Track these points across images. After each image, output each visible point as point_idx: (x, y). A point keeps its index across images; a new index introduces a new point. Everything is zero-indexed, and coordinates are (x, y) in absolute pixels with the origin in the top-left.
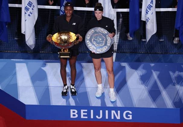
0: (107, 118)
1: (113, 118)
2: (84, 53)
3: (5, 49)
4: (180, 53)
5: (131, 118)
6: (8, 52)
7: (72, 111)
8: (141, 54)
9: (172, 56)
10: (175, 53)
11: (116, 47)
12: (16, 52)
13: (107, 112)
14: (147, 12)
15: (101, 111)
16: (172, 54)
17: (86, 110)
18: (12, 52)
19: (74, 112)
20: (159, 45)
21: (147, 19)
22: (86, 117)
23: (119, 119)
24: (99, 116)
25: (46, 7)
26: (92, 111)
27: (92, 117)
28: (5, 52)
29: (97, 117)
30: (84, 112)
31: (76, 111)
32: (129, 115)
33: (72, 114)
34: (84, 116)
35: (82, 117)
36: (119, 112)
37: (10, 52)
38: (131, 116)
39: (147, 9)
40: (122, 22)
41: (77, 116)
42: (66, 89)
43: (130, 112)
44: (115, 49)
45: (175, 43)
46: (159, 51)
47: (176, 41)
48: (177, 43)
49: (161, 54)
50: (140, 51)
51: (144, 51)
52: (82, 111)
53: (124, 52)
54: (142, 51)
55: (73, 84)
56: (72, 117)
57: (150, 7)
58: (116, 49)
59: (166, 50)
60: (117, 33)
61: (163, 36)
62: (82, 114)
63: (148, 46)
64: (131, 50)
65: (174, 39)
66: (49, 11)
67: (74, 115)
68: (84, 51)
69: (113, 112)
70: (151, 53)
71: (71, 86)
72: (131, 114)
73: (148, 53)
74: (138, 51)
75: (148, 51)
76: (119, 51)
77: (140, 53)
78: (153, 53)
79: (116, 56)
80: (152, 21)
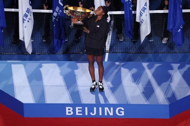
0: (101, 114)
1: (106, 114)
2: (78, 53)
3: (3, 51)
4: (169, 52)
5: (123, 114)
6: (7, 54)
7: (67, 108)
8: (132, 54)
9: (161, 55)
10: (164, 53)
11: (109, 47)
12: (14, 54)
13: (100, 109)
14: (141, 14)
15: (95, 108)
16: (161, 53)
17: (81, 108)
18: (10, 53)
19: (69, 109)
20: (149, 45)
21: (141, 21)
22: (81, 114)
23: (112, 115)
24: (93, 113)
25: (42, 11)
26: (86, 108)
27: (86, 114)
28: (4, 54)
29: (91, 114)
30: (79, 109)
31: (71, 109)
32: (121, 112)
33: (67, 111)
34: (79, 113)
35: (77, 114)
36: (112, 109)
37: (8, 54)
38: (123, 112)
39: (142, 11)
40: (114, 24)
41: (72, 113)
42: (94, 85)
43: (123, 109)
44: (107, 49)
45: (163, 43)
46: (149, 51)
47: (165, 41)
48: (165, 43)
49: (150, 53)
50: (131, 51)
51: (135, 50)
52: (77, 108)
53: (116, 53)
54: (133, 50)
55: (101, 81)
56: (67, 114)
57: (144, 9)
58: (109, 49)
59: (156, 50)
60: (109, 35)
61: (152, 36)
62: (77, 111)
63: (139, 47)
64: (123, 51)
65: (163, 39)
66: (44, 15)
67: (69, 113)
68: (78, 52)
69: (106, 109)
70: (141, 53)
71: (99, 83)
72: (123, 111)
73: (138, 53)
74: (130, 51)
75: (139, 50)
76: (111, 51)
77: (130, 53)
78: (143, 53)
79: (108, 56)
80: (146, 23)
